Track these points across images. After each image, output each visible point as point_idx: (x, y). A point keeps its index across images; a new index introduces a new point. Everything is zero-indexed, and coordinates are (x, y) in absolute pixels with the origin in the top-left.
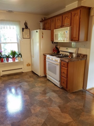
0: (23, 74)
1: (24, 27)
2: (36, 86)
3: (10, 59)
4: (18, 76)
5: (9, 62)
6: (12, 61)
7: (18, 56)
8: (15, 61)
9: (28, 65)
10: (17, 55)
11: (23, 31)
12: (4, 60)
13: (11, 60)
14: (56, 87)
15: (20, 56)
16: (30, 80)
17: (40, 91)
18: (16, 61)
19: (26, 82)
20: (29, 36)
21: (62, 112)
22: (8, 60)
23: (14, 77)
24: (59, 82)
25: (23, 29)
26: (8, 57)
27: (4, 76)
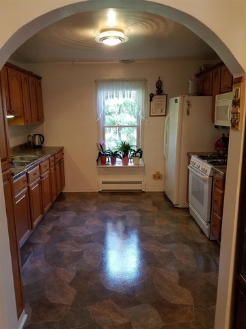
0: (143, 194)
1: (154, 91)
2: (157, 223)
3: (118, 159)
4: (128, 198)
5: (117, 165)
6: (121, 165)
7: (134, 155)
8: (127, 165)
9: (158, 177)
10: (132, 152)
11: (151, 100)
12: (107, 160)
13: (119, 162)
14: (201, 235)
15: (138, 154)
16: (150, 210)
17: (158, 235)
18: (130, 164)
19: (141, 211)
20: (164, 111)
21: (180, 284)
22: (114, 161)
23: (122, 198)
24: (207, 225)
25: (152, 96)
26: (114, 156)
27: (103, 193)
